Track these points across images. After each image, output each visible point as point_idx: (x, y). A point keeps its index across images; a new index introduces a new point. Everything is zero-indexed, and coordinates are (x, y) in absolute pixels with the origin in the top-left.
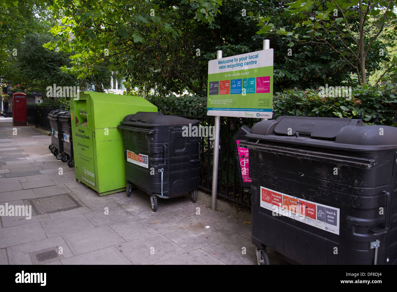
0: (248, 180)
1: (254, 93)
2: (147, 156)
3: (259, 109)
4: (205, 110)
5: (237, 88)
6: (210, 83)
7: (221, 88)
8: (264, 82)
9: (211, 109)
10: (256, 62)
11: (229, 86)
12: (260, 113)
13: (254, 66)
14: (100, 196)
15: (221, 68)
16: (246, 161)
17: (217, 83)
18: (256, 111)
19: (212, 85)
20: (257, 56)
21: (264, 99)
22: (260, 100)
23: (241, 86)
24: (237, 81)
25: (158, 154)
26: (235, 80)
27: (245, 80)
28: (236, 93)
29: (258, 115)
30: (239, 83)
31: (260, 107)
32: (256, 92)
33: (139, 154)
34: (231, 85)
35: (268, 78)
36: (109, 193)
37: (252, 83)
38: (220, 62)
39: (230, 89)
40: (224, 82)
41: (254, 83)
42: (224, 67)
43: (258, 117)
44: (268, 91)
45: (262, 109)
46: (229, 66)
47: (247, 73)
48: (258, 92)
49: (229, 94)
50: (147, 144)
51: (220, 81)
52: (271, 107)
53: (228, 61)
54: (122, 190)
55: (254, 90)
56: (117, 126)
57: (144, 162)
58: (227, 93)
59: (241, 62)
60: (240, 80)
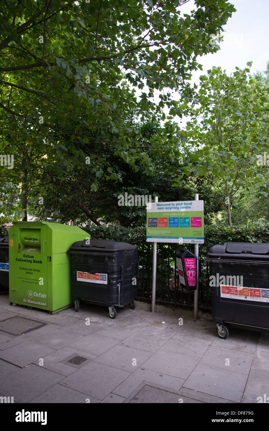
0: (192, 284)
1: (189, 227)
2: (107, 275)
3: (193, 238)
4: (145, 238)
5: (174, 223)
6: (149, 219)
7: (159, 223)
8: (197, 220)
9: (151, 237)
10: (190, 207)
11: (167, 222)
12: (194, 240)
13: (189, 210)
14: (53, 314)
15: (159, 208)
16: (190, 272)
17: (156, 219)
18: (191, 239)
19: (151, 220)
20: (191, 204)
21: (197, 232)
22: (194, 232)
23: (178, 222)
24: (174, 219)
25: (117, 273)
26: (173, 218)
27: (181, 218)
28: (173, 227)
29: (193, 241)
30: (176, 220)
31: (194, 236)
32: (190, 226)
33: (96, 274)
34: (169, 221)
35: (200, 218)
36: (59, 311)
37: (187, 220)
38: (158, 205)
39: (168, 223)
40: (163, 219)
41: (189, 220)
42: (163, 209)
43: (193, 243)
44: (201, 226)
45: (195, 238)
46: (167, 208)
47: (183, 215)
48: (192, 226)
49: (167, 227)
50: (107, 265)
51: (159, 218)
52: (203, 236)
53: (166, 205)
54: (67, 307)
55: (189, 225)
56: (66, 252)
57: (102, 280)
58: (166, 226)
59: (178, 206)
60: (178, 218)
